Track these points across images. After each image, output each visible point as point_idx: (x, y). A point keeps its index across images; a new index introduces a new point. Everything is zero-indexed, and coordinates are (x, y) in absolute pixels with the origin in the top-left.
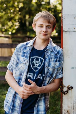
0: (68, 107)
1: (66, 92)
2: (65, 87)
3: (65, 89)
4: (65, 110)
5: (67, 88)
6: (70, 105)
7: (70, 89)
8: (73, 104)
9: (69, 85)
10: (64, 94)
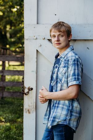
0: (29, 106)
1: (27, 93)
2: (26, 88)
3: (26, 91)
4: (26, 109)
5: (28, 89)
6: (30, 105)
7: (30, 90)
8: (33, 104)
9: (29, 86)
10: (26, 94)
